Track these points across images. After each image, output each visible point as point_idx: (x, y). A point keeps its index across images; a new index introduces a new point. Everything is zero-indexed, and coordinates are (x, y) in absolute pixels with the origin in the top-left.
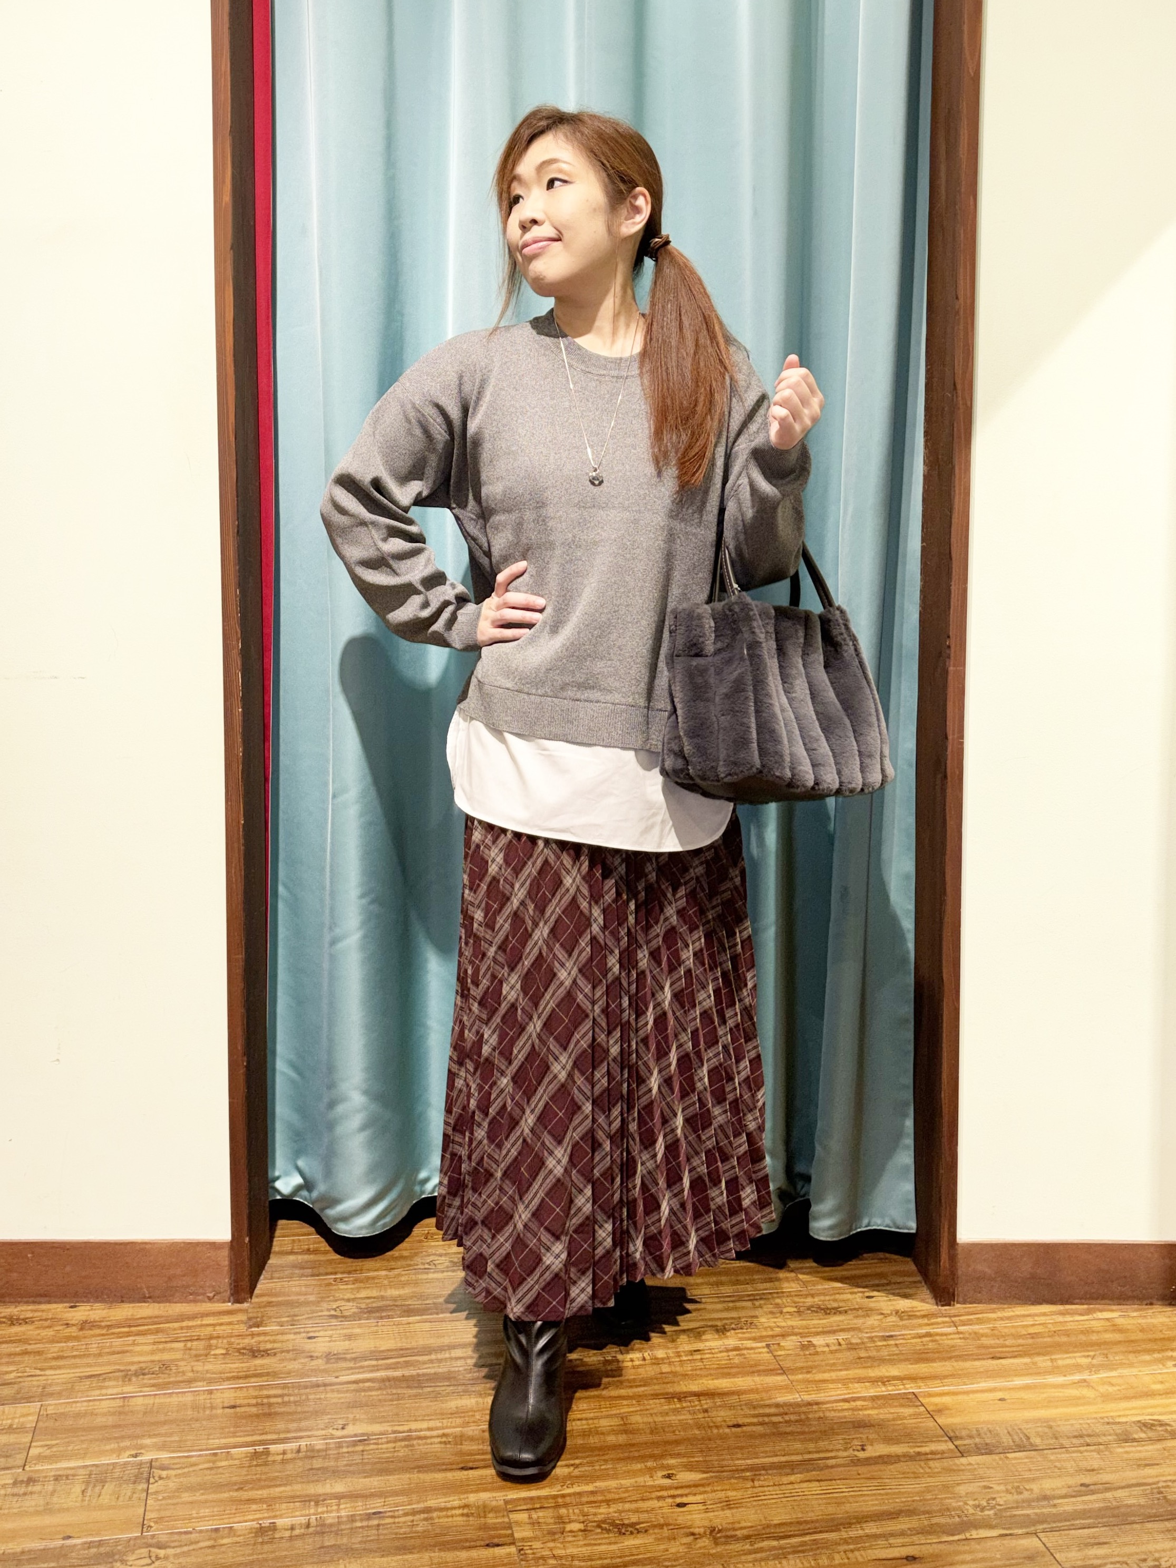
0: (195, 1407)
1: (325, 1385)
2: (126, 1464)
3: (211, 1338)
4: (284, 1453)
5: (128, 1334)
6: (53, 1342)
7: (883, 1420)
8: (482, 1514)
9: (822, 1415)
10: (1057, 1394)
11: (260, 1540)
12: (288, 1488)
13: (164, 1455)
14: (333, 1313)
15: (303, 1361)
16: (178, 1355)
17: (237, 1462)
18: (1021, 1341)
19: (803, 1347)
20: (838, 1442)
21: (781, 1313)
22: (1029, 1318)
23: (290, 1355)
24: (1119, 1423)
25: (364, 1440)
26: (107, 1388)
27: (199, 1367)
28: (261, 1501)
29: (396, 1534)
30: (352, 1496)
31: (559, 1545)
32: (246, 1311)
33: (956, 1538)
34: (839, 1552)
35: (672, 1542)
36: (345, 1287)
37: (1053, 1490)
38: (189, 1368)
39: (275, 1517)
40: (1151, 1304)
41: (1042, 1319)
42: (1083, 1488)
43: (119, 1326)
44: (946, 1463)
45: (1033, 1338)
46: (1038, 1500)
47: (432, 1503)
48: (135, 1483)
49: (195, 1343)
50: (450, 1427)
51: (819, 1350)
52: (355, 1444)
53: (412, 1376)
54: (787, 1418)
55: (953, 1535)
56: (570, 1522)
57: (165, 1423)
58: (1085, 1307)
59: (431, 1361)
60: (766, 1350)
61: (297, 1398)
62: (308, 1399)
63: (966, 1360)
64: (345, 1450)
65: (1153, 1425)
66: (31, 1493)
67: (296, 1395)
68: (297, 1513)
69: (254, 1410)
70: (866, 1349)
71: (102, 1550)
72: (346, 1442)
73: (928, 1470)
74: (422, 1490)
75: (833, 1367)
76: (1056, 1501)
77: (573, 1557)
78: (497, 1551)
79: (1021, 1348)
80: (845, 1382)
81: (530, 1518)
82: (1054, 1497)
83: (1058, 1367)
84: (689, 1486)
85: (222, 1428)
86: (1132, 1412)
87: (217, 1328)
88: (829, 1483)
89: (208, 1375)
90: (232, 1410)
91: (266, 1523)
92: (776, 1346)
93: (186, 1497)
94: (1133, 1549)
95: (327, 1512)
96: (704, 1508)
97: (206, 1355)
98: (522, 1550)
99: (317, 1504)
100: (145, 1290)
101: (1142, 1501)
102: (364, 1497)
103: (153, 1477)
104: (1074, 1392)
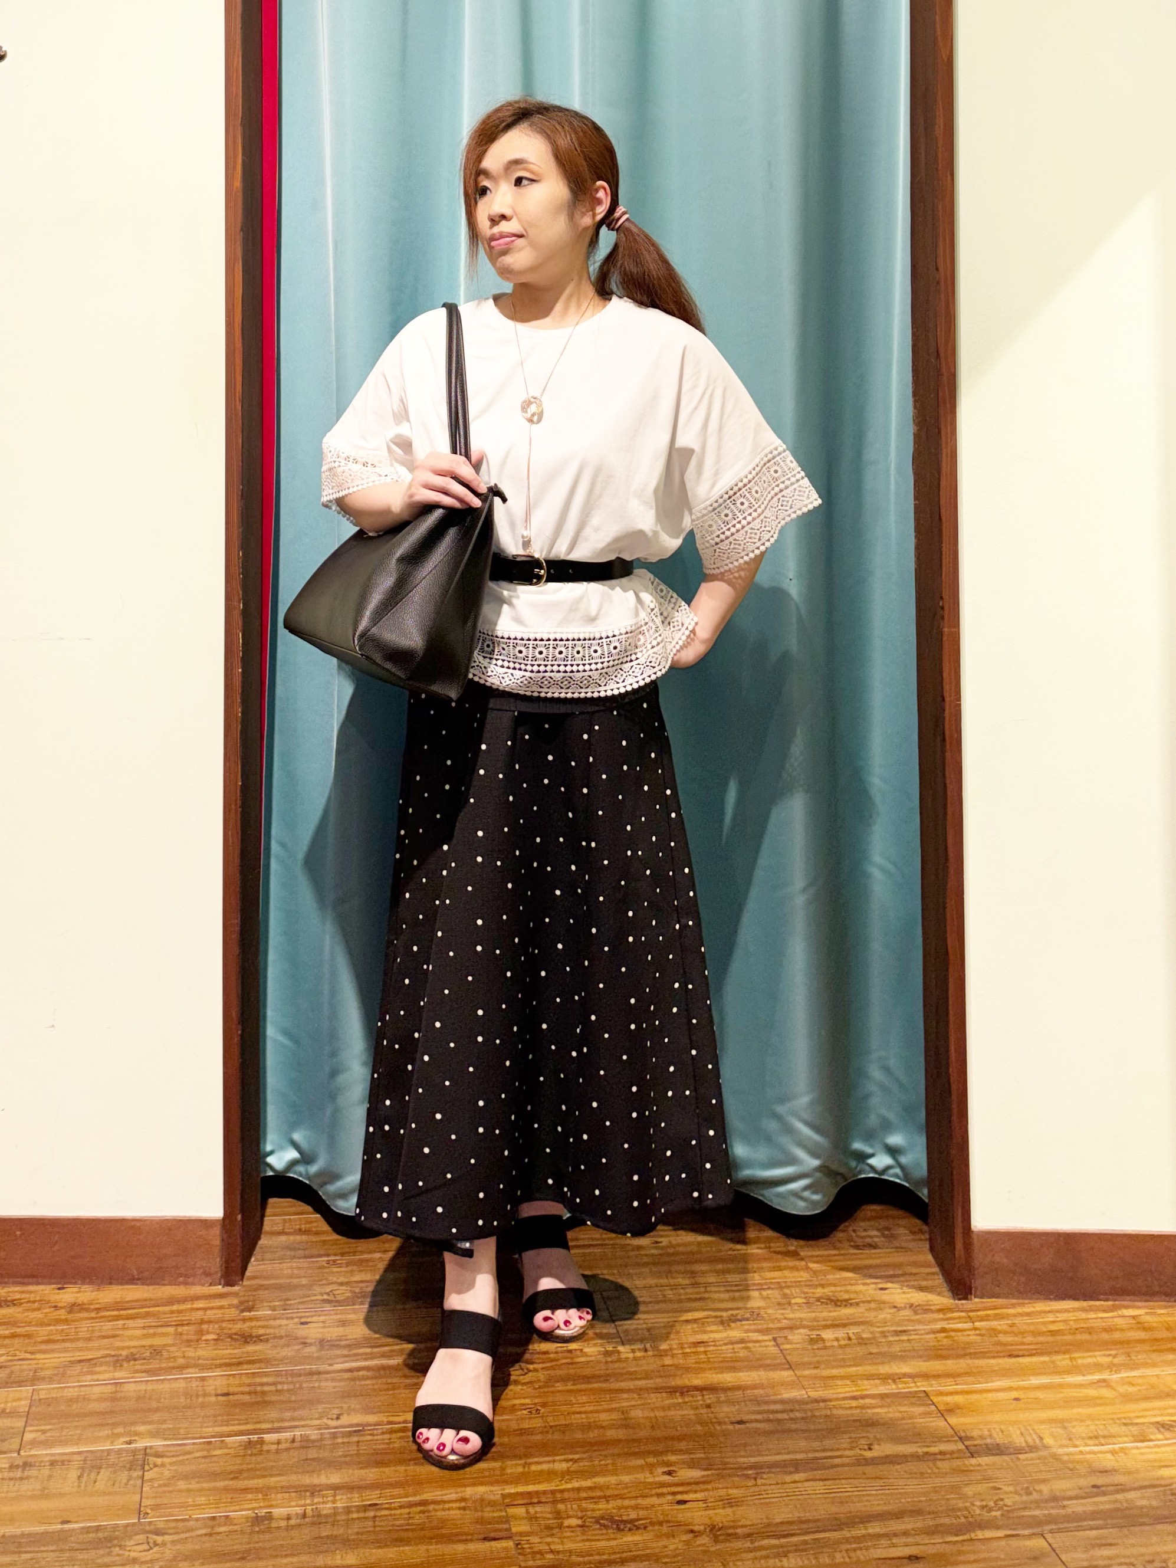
0: (187, 1394)
1: (319, 1373)
2: (120, 1450)
3: (202, 1322)
4: (279, 1443)
5: (117, 1318)
6: (42, 1324)
7: (891, 1419)
8: (479, 1508)
9: (829, 1413)
10: (1074, 1394)
11: (257, 1529)
12: (284, 1478)
13: (158, 1443)
14: (325, 1297)
15: (296, 1347)
16: (169, 1340)
17: (231, 1451)
18: (1041, 1339)
19: (812, 1341)
20: (844, 1441)
21: (789, 1303)
22: (1049, 1315)
23: (283, 1342)
24: (1137, 1424)
25: (359, 1430)
26: (99, 1373)
27: (191, 1353)
28: (257, 1490)
29: (393, 1525)
30: (349, 1488)
31: (556, 1540)
32: (236, 1294)
33: (959, 1538)
34: (841, 1552)
35: (671, 1539)
36: (339, 1269)
37: (1064, 1491)
38: (181, 1354)
39: (271, 1506)
41: (1064, 1316)
42: (1094, 1490)
43: (106, 1309)
44: (956, 1463)
45: (1052, 1335)
46: (1047, 1501)
47: (428, 1496)
48: (130, 1469)
49: (185, 1328)
51: (828, 1344)
52: (350, 1434)
54: (792, 1415)
55: (957, 1535)
56: (569, 1517)
57: (157, 1410)
58: (1111, 1303)
60: (772, 1343)
61: (291, 1387)
62: (301, 1388)
63: (978, 1358)
64: (340, 1440)
65: (1170, 1426)
66: (28, 1478)
67: (290, 1383)
68: (293, 1504)
69: (247, 1398)
70: (878, 1344)
71: (100, 1535)
72: (341, 1432)
73: (937, 1471)
74: (419, 1482)
75: (843, 1363)
76: (1065, 1503)
77: (570, 1551)
78: (493, 1544)
79: (1039, 1346)
80: (852, 1378)
81: (528, 1512)
82: (1063, 1499)
83: (1078, 1366)
84: (690, 1484)
85: (215, 1416)
86: (1150, 1413)
87: (209, 1312)
88: (834, 1482)
89: (201, 1361)
90: (224, 1398)
91: (263, 1512)
92: (783, 1339)
93: (182, 1485)
94: (1141, 1550)
95: (323, 1503)
96: (705, 1505)
97: (198, 1341)
98: (519, 1544)
99: (312, 1494)
100: (135, 1273)
101: (1154, 1503)
102: (360, 1488)
103: (148, 1464)
104: (1092, 1392)
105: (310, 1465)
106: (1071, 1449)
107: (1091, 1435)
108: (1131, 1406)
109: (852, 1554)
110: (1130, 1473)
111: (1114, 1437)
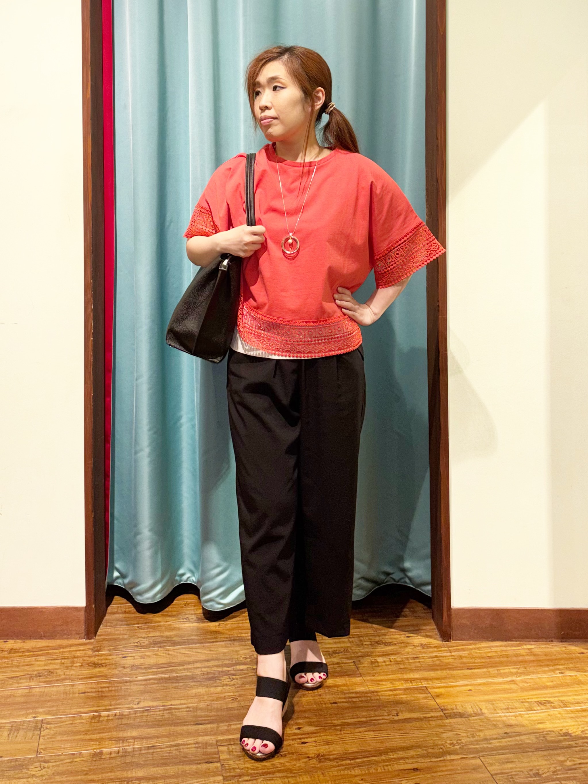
0: (65, 693)
1: (130, 682)
2: (29, 721)
3: (74, 657)
4: (108, 716)
5: (33, 656)
7: (409, 700)
8: (205, 747)
9: (378, 697)
10: (498, 687)
11: (95, 759)
12: (110, 734)
13: (49, 717)
14: (136, 644)
15: (120, 669)
16: (57, 667)
17: (85, 721)
18: (483, 660)
19: (372, 663)
20: (385, 711)
21: (362, 644)
22: (488, 649)
23: (114, 666)
24: (528, 702)
25: (148, 710)
26: (21, 683)
27: (68, 672)
28: (96, 740)
29: (162, 757)
30: (140, 738)
31: (241, 762)
32: (91, 643)
33: (439, 759)
34: (380, 766)
35: (298, 762)
36: (143, 631)
37: (491, 735)
38: (62, 673)
39: (102, 748)
40: (552, 641)
41: (494, 649)
42: (506, 735)
43: (28, 651)
44: (439, 722)
45: (489, 658)
46: (482, 740)
47: (180, 741)
48: (34, 731)
49: (66, 660)
50: (192, 703)
51: (380, 664)
52: (143, 712)
53: (174, 677)
54: (360, 699)
55: (437, 758)
57: (49, 701)
58: (518, 642)
59: (184, 669)
60: (353, 664)
62: (121, 689)
63: (453, 670)
64: (139, 715)
65: (545, 703)
67: (115, 687)
68: (113, 746)
69: (94, 694)
70: (404, 664)
71: (17, 763)
72: (139, 711)
73: (429, 726)
74: (176, 735)
75: (387, 673)
76: (491, 741)
77: (248, 768)
78: (211, 765)
79: (482, 664)
80: (392, 681)
81: (228, 749)
82: (491, 739)
83: (501, 674)
84: (308, 734)
85: (78, 704)
86: (536, 696)
87: (78, 652)
88: (378, 732)
89: (72, 677)
90: (83, 695)
91: (98, 751)
92: (358, 662)
93: (59, 738)
94: (526, 765)
95: (128, 746)
96: (316, 744)
97: (71, 666)
98: (223, 765)
99: (123, 742)
100: (42, 633)
101: (534, 741)
102: (147, 738)
103: (43, 728)
104: (506, 686)
105: (122, 727)
106: (496, 715)
107: (505, 707)
108: (526, 693)
109: (386, 768)
110: (523, 726)
111: (516, 708)
